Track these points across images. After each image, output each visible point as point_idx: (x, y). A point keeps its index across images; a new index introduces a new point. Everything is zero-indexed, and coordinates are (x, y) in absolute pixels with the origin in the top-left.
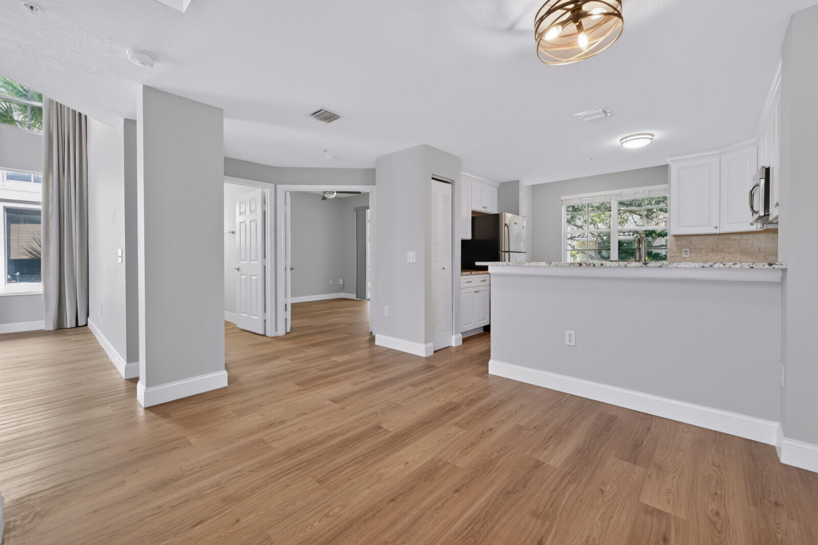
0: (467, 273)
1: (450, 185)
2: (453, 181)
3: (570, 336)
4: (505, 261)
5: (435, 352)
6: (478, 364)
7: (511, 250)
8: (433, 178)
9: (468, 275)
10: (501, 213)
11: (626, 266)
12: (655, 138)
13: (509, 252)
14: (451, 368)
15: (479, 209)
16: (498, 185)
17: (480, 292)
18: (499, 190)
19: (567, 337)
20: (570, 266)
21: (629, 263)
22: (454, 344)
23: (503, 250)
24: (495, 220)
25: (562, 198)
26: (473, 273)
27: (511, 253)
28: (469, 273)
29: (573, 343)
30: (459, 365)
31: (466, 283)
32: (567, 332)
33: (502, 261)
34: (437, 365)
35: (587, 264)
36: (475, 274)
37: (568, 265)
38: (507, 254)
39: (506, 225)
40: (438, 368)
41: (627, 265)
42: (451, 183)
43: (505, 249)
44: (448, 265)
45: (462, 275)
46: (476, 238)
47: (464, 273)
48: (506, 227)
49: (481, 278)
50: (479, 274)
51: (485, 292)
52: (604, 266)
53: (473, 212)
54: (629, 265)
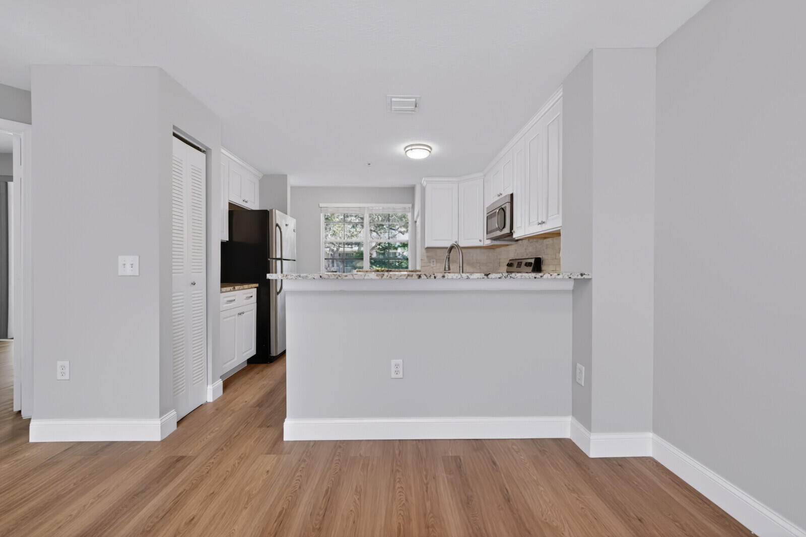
0: (228, 289)
1: (203, 155)
2: (207, 148)
3: (397, 366)
4: (276, 272)
5: (179, 423)
6: (260, 426)
7: (284, 258)
8: (175, 135)
9: (231, 291)
10: (272, 210)
11: (468, 278)
12: (432, 152)
13: (281, 259)
14: (217, 450)
15: (239, 202)
16: (261, 176)
17: (245, 314)
18: (261, 182)
19: (393, 369)
20: (407, 278)
21: (471, 275)
22: (210, 398)
23: (274, 257)
24: (264, 217)
25: (321, 205)
26: (237, 288)
27: (284, 261)
28: (232, 288)
29: (400, 375)
30: (229, 440)
31: (227, 303)
32: (394, 362)
33: (273, 273)
34: (190, 454)
35: (426, 276)
36: (239, 290)
37: (405, 278)
38: (279, 262)
39: (277, 225)
40: (192, 459)
41: (470, 276)
42: (204, 152)
43: (276, 256)
44: (200, 278)
45: (222, 292)
46: (235, 239)
47: (224, 289)
48: (277, 227)
49: (245, 294)
50: (244, 289)
51: (251, 312)
52: (446, 278)
53: (231, 205)
54: (471, 277)
